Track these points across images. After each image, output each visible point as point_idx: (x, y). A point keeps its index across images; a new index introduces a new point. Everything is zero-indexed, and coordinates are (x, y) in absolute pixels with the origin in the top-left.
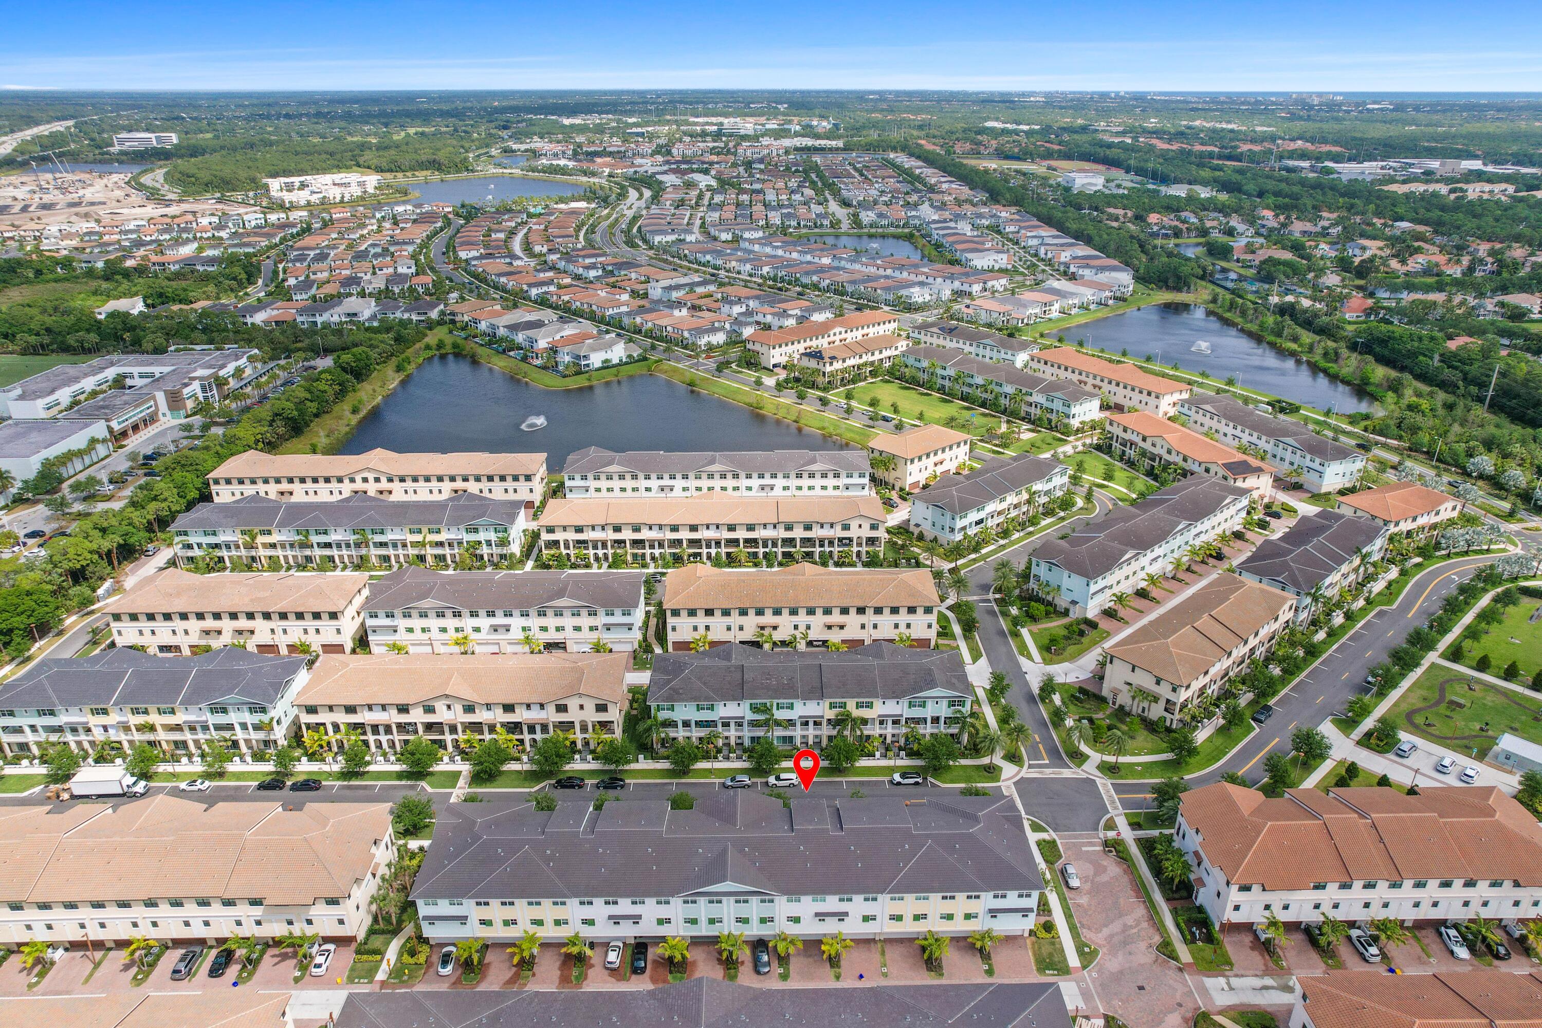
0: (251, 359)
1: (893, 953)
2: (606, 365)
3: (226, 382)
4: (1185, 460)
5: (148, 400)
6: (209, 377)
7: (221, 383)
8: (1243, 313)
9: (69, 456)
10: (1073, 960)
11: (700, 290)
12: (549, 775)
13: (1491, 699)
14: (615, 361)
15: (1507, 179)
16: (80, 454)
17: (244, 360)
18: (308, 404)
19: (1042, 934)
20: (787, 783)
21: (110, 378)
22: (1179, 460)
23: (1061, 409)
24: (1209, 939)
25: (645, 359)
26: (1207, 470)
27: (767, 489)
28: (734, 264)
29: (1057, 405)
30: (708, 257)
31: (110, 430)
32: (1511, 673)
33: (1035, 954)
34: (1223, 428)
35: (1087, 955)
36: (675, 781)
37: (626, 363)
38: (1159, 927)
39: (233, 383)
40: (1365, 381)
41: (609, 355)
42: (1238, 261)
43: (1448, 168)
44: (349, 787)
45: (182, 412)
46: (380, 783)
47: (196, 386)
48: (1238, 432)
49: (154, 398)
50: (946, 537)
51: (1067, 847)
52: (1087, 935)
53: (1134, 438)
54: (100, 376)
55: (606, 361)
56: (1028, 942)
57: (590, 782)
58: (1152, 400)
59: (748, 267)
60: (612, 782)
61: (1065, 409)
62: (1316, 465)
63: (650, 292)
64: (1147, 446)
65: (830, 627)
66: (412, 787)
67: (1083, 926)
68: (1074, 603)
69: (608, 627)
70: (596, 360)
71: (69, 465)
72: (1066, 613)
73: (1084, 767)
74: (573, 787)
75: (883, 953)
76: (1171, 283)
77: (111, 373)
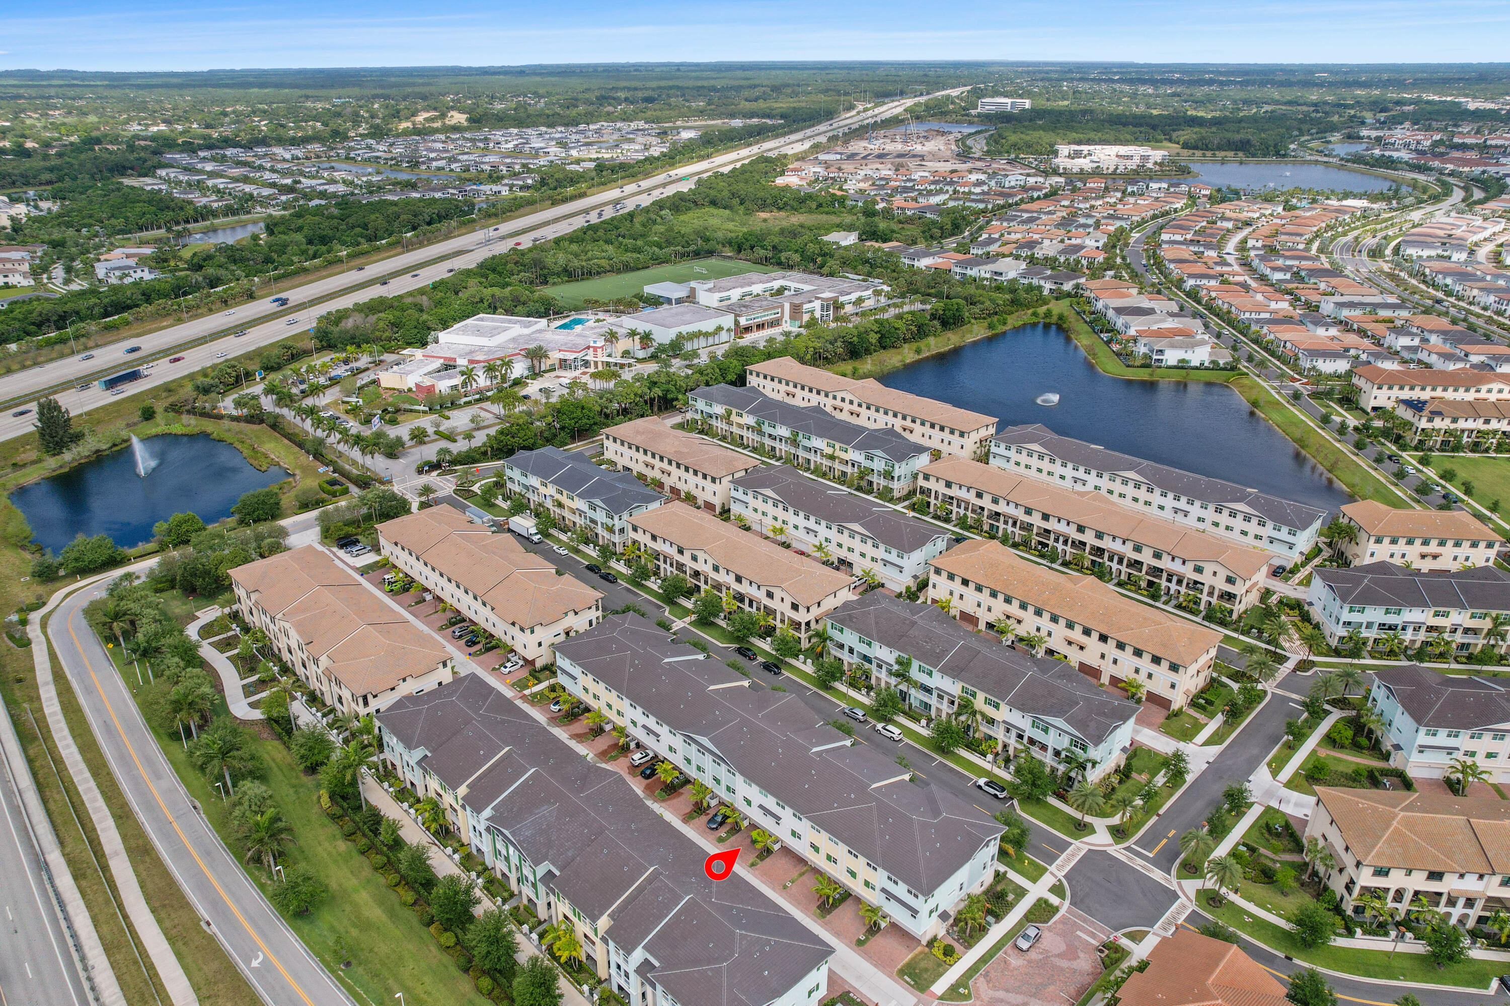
0: (877, 293)
2: (1182, 366)
3: (842, 306)
5: (778, 307)
6: (830, 299)
7: (838, 306)
9: (698, 335)
11: (1384, 313)
12: (738, 639)
14: (1195, 363)
16: (706, 335)
17: (870, 292)
18: (872, 334)
19: (938, 952)
20: (889, 735)
21: (776, 288)
25: (1233, 368)
28: (1475, 292)
30: (1449, 281)
31: (737, 323)
33: (913, 959)
36: (815, 689)
37: (1207, 369)
39: (849, 309)
41: (1187, 356)
45: (798, 323)
47: (817, 304)
49: (782, 307)
51: (1063, 921)
52: (979, 983)
54: (768, 285)
55: (1183, 361)
56: (919, 949)
59: (1492, 298)
60: (772, 667)
63: (1323, 305)
65: (1070, 643)
67: (986, 975)
69: (886, 563)
70: (1172, 357)
71: (695, 340)
73: (1183, 882)
74: (745, 656)
75: (803, 874)
77: (776, 284)
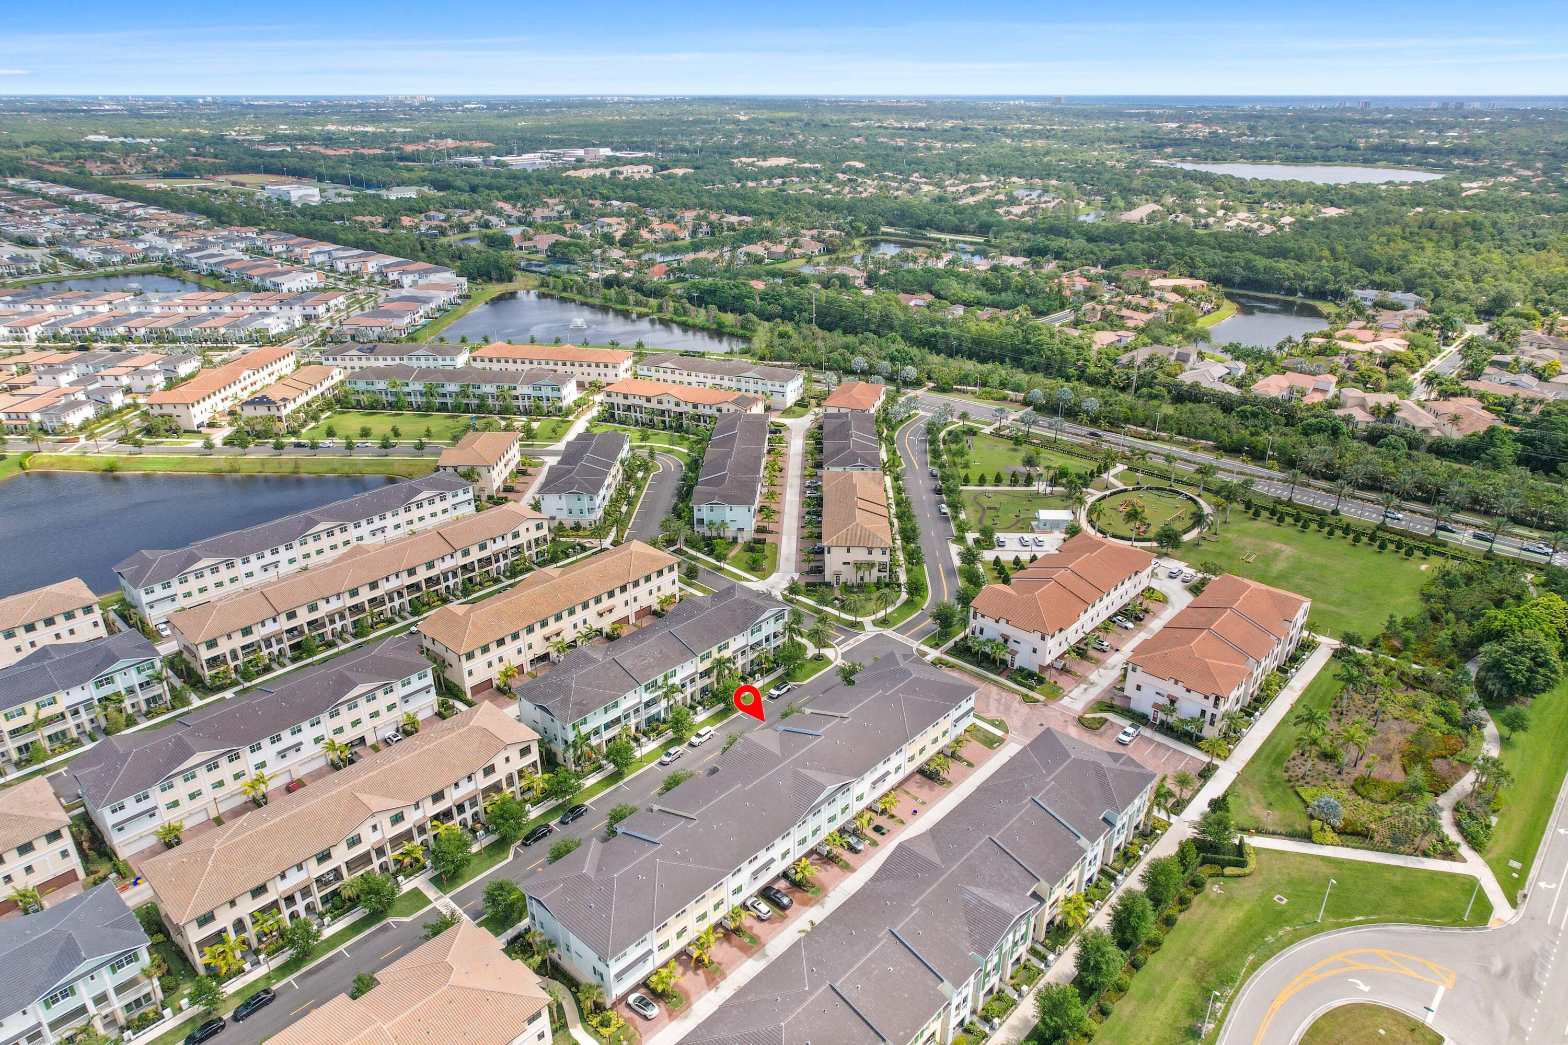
1: (912, 787)
4: (695, 406)
8: (580, 292)
10: (999, 733)
13: (1003, 499)
15: (643, 161)
22: (689, 409)
23: (551, 394)
24: (1041, 681)
26: (719, 410)
27: (379, 534)
29: (546, 392)
32: (998, 480)
34: (686, 379)
35: (1001, 725)
38: (1013, 691)
40: (721, 325)
42: (521, 248)
43: (592, 155)
44: (310, 973)
46: (342, 948)
48: (701, 379)
50: (586, 520)
53: (637, 401)
57: (552, 823)
58: (610, 372)
61: (556, 394)
62: (777, 388)
64: (654, 404)
66: (386, 928)
68: (741, 530)
72: (735, 540)
76: (494, 274)
